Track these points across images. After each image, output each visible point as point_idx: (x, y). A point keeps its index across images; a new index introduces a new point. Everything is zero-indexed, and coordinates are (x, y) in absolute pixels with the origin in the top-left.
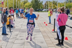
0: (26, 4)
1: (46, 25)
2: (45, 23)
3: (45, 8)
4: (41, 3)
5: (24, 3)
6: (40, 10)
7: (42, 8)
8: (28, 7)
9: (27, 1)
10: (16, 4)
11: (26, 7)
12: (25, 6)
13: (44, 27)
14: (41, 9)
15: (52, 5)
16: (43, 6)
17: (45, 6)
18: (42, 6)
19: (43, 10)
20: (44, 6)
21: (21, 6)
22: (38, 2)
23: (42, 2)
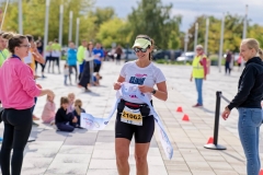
0: (104, 27)
1: (186, 118)
2: (180, 110)
3: (191, 49)
4: (174, 26)
5: (95, 19)
6: (169, 55)
7: (175, 45)
8: (114, 38)
9: (112, 13)
10: (61, 22)
11: (105, 36)
12: (99, 35)
13: (175, 127)
14: (172, 52)
15: (222, 35)
16: (182, 39)
17: (192, 39)
18: (178, 39)
19: (179, 55)
20: (187, 40)
21: (81, 32)
22: (161, 20)
23: (180, 19)
